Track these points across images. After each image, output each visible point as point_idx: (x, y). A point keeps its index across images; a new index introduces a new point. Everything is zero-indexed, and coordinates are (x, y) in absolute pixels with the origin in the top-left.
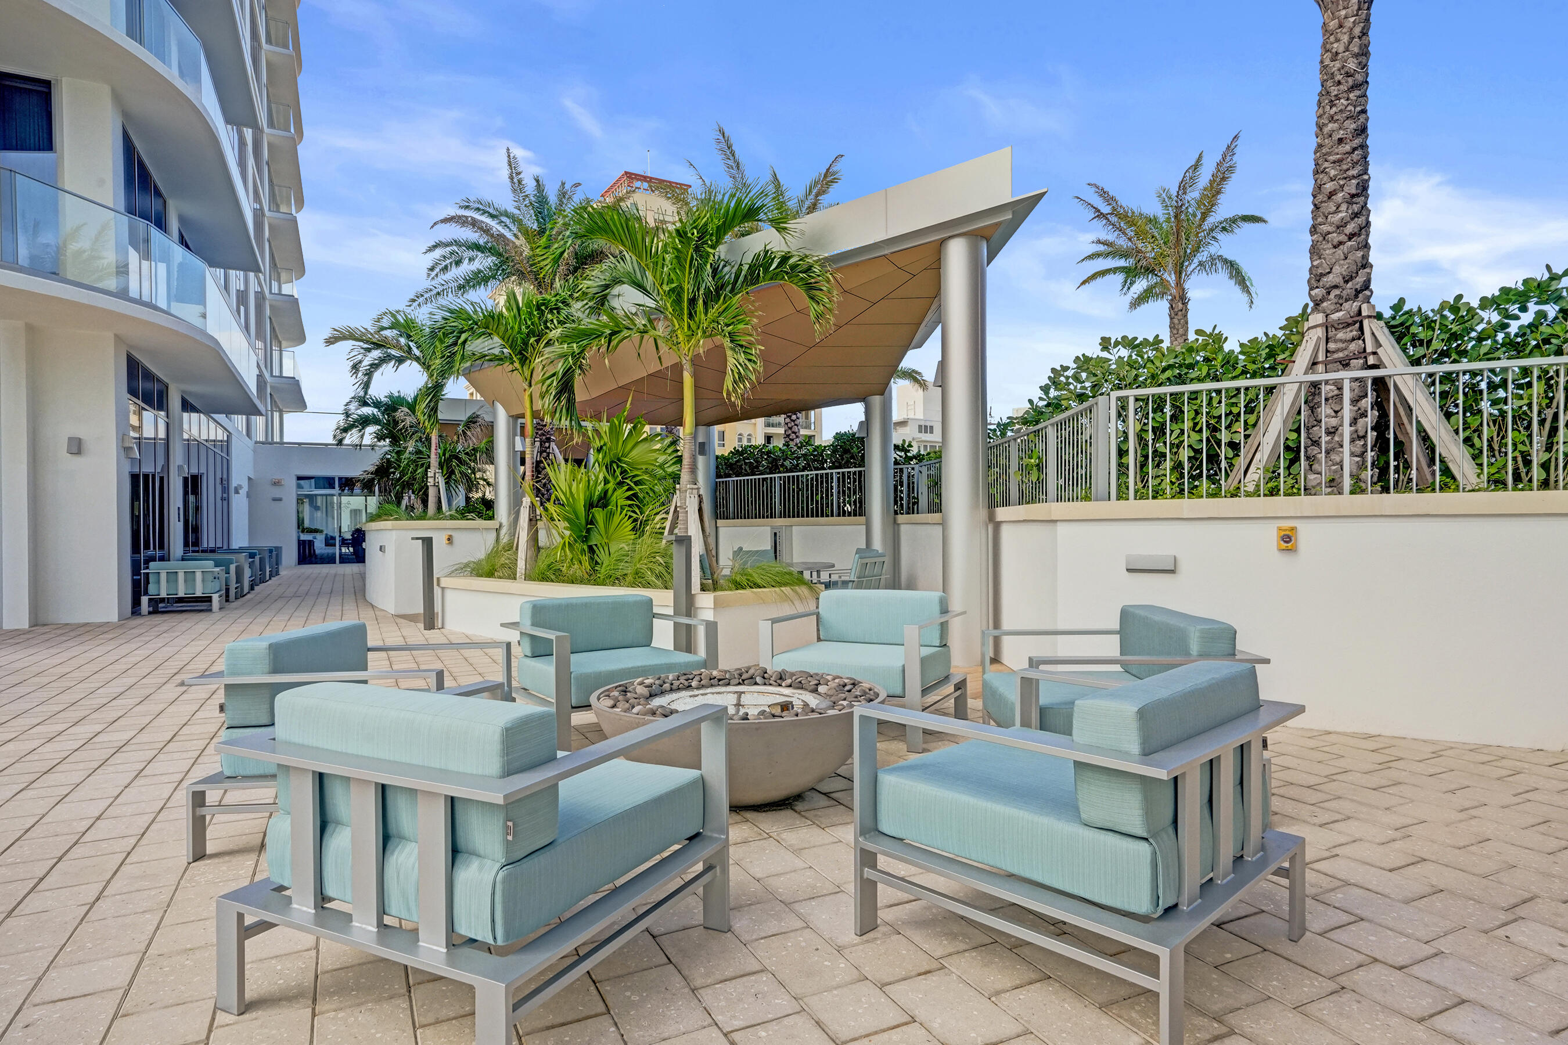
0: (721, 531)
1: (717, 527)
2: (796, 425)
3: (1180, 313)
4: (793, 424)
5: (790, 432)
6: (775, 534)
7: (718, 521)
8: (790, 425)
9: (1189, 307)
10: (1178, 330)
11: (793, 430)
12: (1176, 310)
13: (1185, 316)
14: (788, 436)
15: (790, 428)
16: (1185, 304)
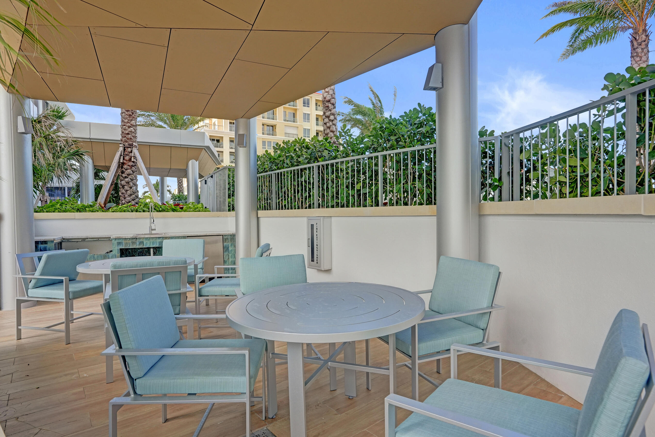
0: (262, 220)
1: (258, 218)
2: (333, 124)
3: (644, 43)
4: (331, 123)
5: (328, 131)
6: (312, 226)
7: (259, 212)
8: (328, 125)
9: (650, 38)
10: (641, 57)
11: (331, 129)
12: (639, 41)
13: (647, 45)
14: (327, 134)
15: (329, 128)
16: (647, 36)
